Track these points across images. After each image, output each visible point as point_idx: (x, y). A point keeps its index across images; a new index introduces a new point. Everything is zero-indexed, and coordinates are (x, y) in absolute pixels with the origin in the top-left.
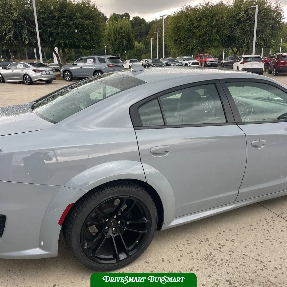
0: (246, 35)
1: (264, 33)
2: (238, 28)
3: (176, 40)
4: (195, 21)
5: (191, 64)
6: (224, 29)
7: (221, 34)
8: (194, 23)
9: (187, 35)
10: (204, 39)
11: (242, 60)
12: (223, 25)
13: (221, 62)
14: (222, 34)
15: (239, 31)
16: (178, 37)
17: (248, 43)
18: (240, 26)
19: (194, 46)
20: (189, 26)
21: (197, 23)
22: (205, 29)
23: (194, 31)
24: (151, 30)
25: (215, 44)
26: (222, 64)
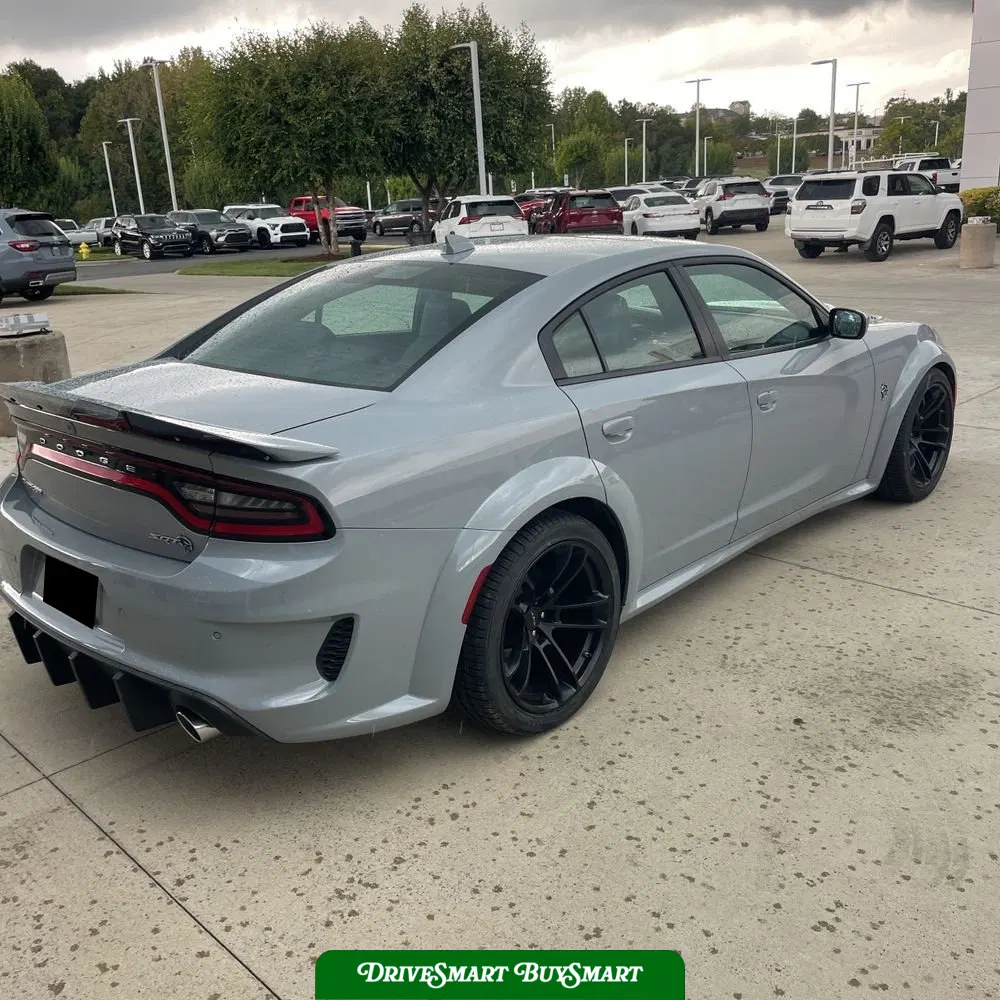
0: (453, 135)
1: (502, 128)
2: (425, 111)
3: (231, 150)
4: (286, 87)
5: (278, 229)
6: (387, 116)
7: (377, 130)
8: (286, 94)
9: (267, 133)
10: (326, 147)
11: (464, 213)
12: (381, 101)
13: (374, 219)
14: (381, 131)
15: (430, 122)
16: (238, 138)
17: (462, 158)
18: (432, 106)
19: (296, 171)
20: (272, 102)
21: (296, 93)
22: (326, 115)
23: (291, 120)
24: (89, 110)
25: (366, 162)
26: (378, 227)
